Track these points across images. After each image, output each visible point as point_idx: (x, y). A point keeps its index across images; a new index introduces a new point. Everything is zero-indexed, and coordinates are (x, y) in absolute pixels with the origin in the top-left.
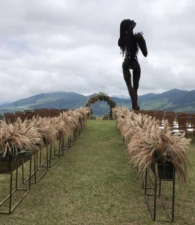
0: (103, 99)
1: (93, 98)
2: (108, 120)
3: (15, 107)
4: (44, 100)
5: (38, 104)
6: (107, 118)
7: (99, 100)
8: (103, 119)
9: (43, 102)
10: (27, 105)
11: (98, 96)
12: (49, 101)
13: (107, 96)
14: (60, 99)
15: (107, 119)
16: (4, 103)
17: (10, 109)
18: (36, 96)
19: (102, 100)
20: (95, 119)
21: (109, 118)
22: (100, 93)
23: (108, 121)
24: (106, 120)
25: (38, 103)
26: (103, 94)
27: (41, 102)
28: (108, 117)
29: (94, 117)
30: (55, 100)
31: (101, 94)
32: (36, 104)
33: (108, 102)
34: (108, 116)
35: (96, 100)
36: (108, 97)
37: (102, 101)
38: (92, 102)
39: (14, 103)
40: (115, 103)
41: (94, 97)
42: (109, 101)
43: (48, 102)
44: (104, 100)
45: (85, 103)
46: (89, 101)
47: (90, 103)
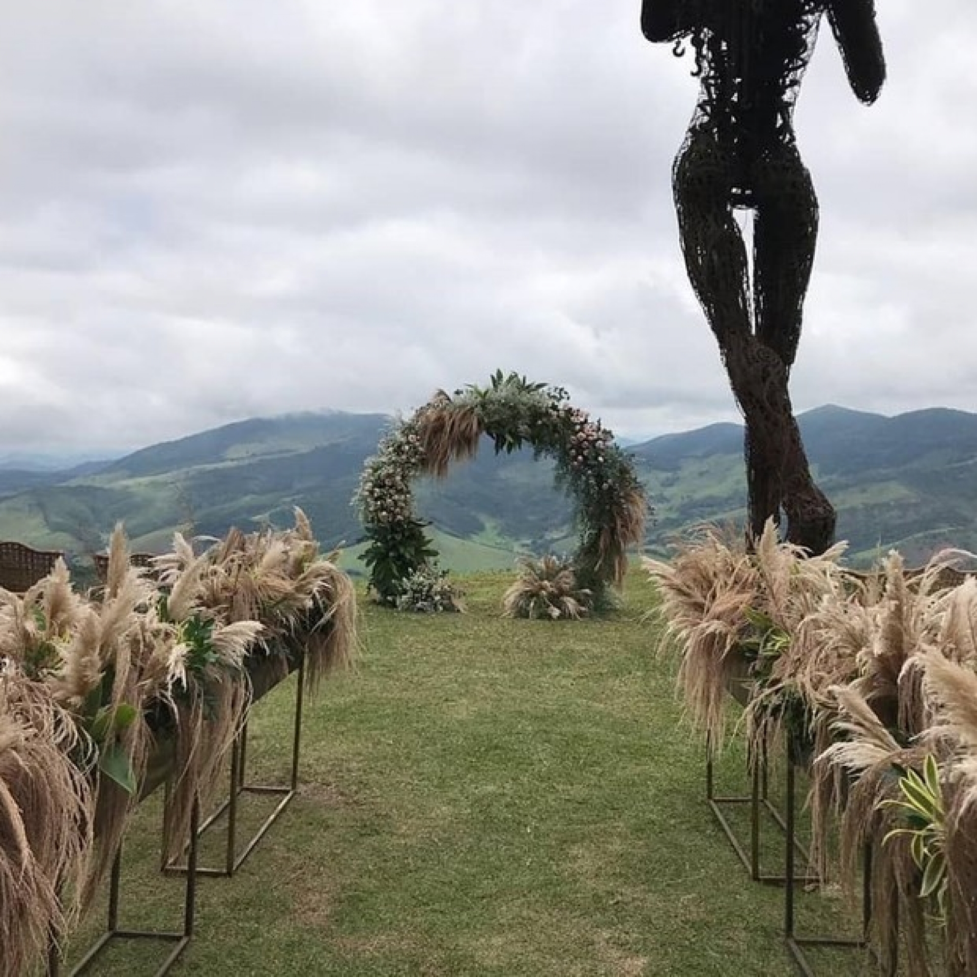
0: (523, 428)
1: (438, 427)
2: (565, 616)
3: (131, 477)
4: (255, 447)
5: (229, 464)
6: (556, 599)
7: (486, 441)
8: (521, 613)
9: (254, 455)
10: (185, 469)
11: (483, 406)
12: (281, 452)
13: (561, 405)
14: (326, 444)
15: (556, 612)
16: (83, 461)
17: (107, 486)
18: (222, 429)
19: (518, 439)
20: (450, 609)
21: (571, 603)
22: (497, 380)
23: (568, 627)
24: (550, 617)
25: (232, 460)
26: (524, 388)
27: (245, 455)
28: (562, 592)
29: (443, 594)
30: (304, 448)
31: (503, 392)
32: (220, 465)
33: (564, 459)
34: (568, 580)
35: (465, 442)
36: (569, 412)
37: (515, 451)
38: (424, 462)
39: (125, 459)
40: (624, 471)
41: (440, 419)
42: (579, 448)
43: (276, 456)
44: (532, 439)
45: (369, 461)
46: (399, 450)
47: (406, 466)
